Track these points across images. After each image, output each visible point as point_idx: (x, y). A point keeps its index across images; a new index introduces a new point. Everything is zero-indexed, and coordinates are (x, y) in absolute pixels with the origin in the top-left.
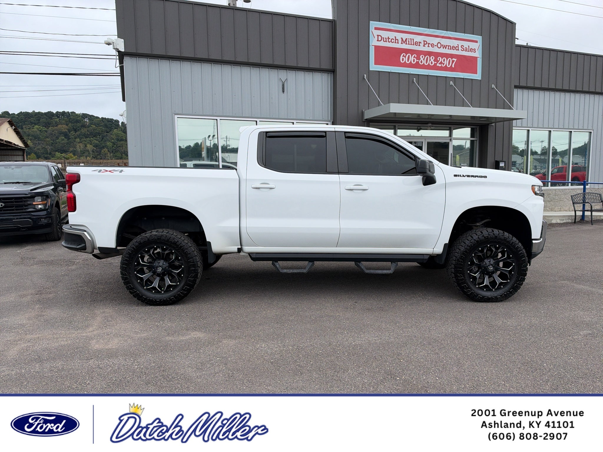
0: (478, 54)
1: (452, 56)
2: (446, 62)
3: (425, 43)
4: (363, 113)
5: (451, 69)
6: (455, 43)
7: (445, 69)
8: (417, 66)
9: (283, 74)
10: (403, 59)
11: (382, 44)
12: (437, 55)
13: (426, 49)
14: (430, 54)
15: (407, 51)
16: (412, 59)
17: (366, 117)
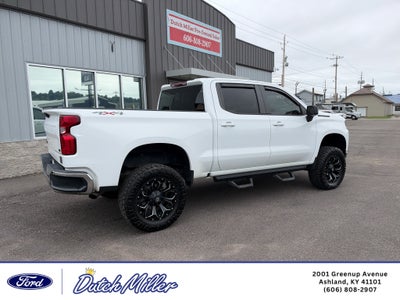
0: (220, 41)
1: (208, 40)
2: (206, 44)
3: (196, 30)
4: (165, 73)
5: (209, 49)
6: (210, 32)
7: (205, 48)
8: (192, 44)
9: (112, 38)
10: (185, 38)
11: (173, 26)
12: (202, 38)
13: (196, 33)
14: (198, 37)
15: (187, 33)
16: (189, 39)
17: (168, 75)
